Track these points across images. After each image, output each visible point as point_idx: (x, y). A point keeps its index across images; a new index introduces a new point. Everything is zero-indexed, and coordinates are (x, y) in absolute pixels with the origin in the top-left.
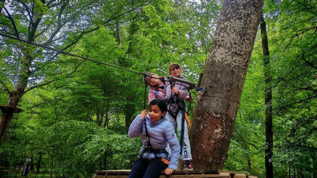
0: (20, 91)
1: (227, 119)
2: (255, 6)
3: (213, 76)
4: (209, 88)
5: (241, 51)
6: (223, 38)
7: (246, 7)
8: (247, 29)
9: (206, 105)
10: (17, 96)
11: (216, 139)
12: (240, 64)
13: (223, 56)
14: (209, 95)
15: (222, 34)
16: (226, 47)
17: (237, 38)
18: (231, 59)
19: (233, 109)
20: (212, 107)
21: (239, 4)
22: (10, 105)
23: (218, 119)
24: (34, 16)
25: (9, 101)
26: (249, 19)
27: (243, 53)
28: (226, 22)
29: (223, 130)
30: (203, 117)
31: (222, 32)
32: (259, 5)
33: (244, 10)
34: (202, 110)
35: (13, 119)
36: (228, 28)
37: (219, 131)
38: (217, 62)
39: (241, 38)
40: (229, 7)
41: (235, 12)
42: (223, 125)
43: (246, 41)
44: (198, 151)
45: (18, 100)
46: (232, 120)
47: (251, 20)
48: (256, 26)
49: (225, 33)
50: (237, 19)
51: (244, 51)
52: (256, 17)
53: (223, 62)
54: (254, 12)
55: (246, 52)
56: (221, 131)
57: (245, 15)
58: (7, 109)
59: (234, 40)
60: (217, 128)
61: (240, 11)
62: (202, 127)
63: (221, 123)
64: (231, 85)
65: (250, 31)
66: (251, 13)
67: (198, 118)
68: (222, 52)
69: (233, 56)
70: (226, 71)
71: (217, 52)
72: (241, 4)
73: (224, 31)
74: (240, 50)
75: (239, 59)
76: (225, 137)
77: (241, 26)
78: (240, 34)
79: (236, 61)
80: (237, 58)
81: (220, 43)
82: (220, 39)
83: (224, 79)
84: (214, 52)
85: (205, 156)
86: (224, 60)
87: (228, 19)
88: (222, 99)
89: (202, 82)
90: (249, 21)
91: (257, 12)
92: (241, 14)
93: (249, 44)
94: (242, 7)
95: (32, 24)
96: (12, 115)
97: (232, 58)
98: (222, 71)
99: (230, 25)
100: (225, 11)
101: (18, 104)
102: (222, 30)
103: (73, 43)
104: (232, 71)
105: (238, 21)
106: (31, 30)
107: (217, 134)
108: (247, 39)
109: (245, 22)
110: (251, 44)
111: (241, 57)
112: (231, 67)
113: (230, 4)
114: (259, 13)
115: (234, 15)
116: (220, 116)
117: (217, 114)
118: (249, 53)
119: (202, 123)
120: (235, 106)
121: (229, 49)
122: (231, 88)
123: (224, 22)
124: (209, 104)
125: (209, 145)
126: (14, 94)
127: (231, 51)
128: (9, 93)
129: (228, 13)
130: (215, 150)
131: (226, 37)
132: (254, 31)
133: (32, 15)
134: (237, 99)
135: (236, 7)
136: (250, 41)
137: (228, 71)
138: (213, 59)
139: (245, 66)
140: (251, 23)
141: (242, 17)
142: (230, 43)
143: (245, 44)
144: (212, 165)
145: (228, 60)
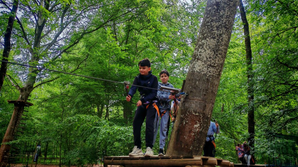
0: (29, 87)
1: (204, 117)
2: (226, 28)
3: (193, 83)
4: (190, 93)
5: (215, 64)
6: (201, 53)
7: (218, 28)
8: (219, 46)
9: (187, 106)
10: (27, 91)
11: (196, 132)
12: (214, 73)
13: (200, 68)
14: (190, 98)
15: (200, 50)
16: (203, 60)
17: (212, 54)
18: (206, 70)
19: (209, 108)
20: (192, 108)
21: (213, 26)
22: (21, 100)
23: (197, 117)
24: (39, 19)
25: (21, 96)
26: (221, 38)
27: (216, 65)
28: (203, 40)
29: (201, 125)
30: (185, 115)
31: (200, 48)
32: (229, 26)
33: (217, 31)
34: (184, 109)
35: (24, 112)
36: (204, 45)
37: (198, 126)
38: (196, 72)
39: (215, 53)
40: (205, 28)
41: (210, 33)
42: (201, 121)
43: (219, 55)
44: (181, 142)
45: (28, 95)
46: (208, 117)
47: (223, 39)
48: (227, 43)
49: (202, 49)
50: (212, 38)
51: (217, 63)
52: (226, 36)
53: (200, 72)
54: (225, 32)
55: (218, 64)
56: (199, 126)
57: (217, 35)
58: (18, 103)
59: (209, 55)
60: (196, 123)
61: (214, 31)
62: (184, 123)
63: (199, 120)
64: (207, 90)
65: (222, 48)
66: (222, 33)
67: (181, 116)
68: (200, 64)
69: (209, 67)
70: (203, 79)
71: (196, 64)
72: (215, 26)
73: (202, 47)
74: (214, 62)
75: (213, 70)
76: (202, 130)
77: (215, 44)
78: (214, 50)
79: (211, 72)
80: (211, 69)
81: (198, 57)
82: (199, 54)
83: (202, 86)
84: (194, 64)
85: (187, 145)
86: (201, 71)
87: (205, 38)
88: (200, 101)
89: (184, 87)
90: (221, 40)
91: (228, 32)
92: (215, 34)
93: (222, 57)
94: (216, 29)
95: (38, 27)
96: (23, 109)
97: (208, 69)
98: (199, 79)
99: (206, 43)
100: (203, 31)
101: (28, 99)
102: (200, 46)
103: (74, 43)
104: (208, 79)
105: (212, 40)
106: (37, 32)
107: (196, 128)
108: (219, 54)
109: (218, 41)
110: (223, 57)
111: (215, 68)
112: (207, 76)
113: (207, 25)
114: (229, 32)
115: (209, 35)
116: (198, 114)
117: (196, 113)
118: (221, 65)
119: (184, 120)
120: (210, 106)
121: (205, 62)
122: (207, 92)
123: (202, 40)
124: (190, 105)
125: (190, 137)
126: (24, 90)
127: (207, 64)
128: (20, 89)
129: (205, 33)
130: (194, 140)
131: (203, 52)
132: (225, 47)
133: (38, 18)
134: (211, 101)
135: (211, 28)
136: (222, 56)
137: (205, 79)
138: (193, 69)
139: (218, 75)
140: (223, 41)
141: (216, 37)
142: (206, 57)
143: (218, 58)
144: (192, 152)
145: (204, 71)
